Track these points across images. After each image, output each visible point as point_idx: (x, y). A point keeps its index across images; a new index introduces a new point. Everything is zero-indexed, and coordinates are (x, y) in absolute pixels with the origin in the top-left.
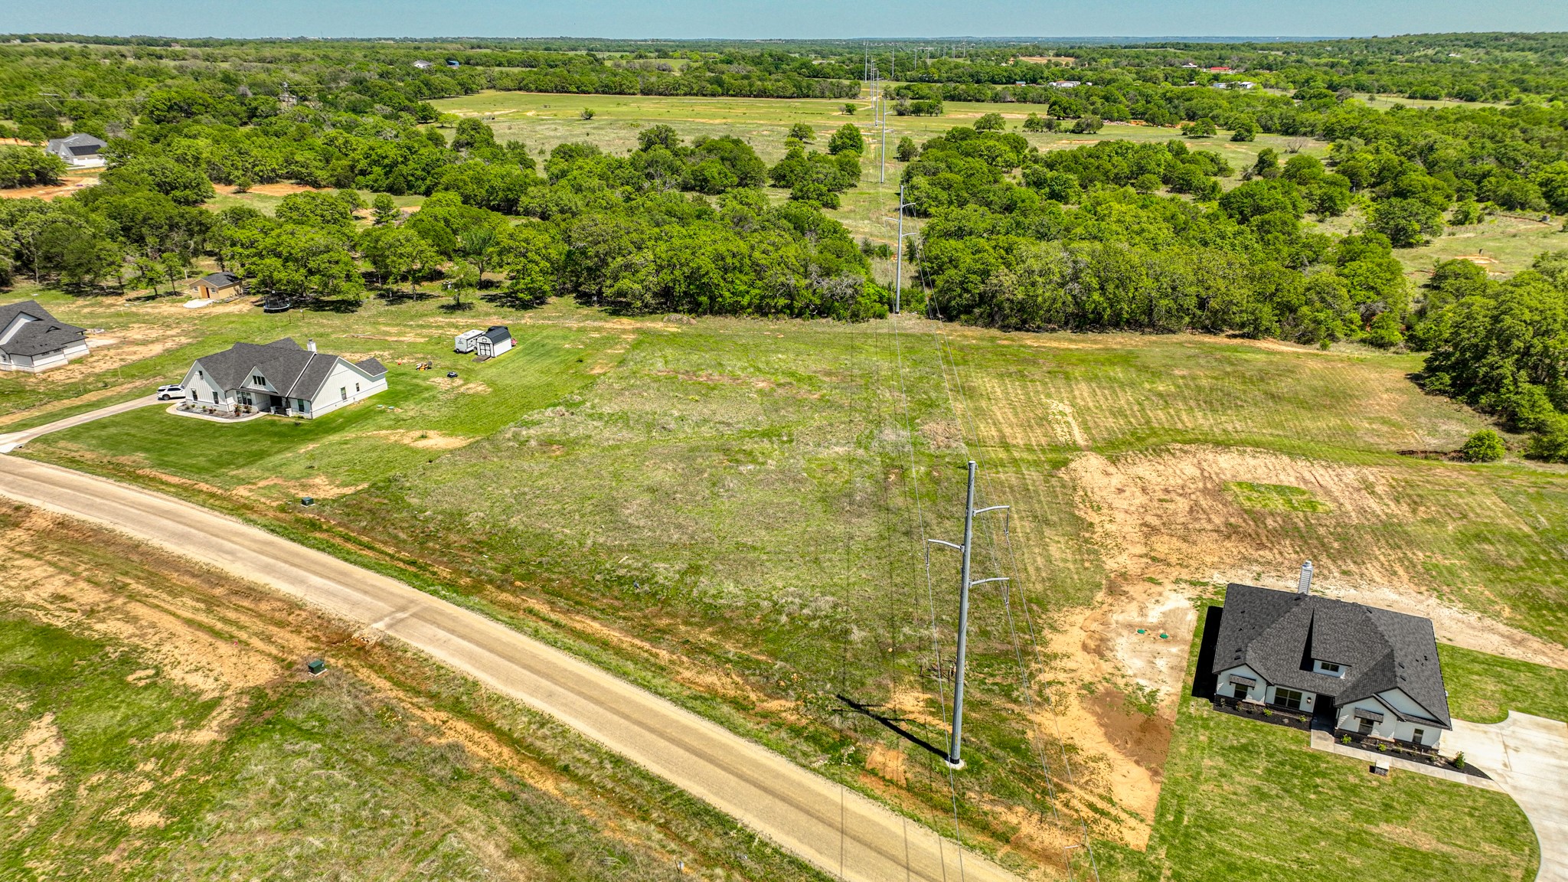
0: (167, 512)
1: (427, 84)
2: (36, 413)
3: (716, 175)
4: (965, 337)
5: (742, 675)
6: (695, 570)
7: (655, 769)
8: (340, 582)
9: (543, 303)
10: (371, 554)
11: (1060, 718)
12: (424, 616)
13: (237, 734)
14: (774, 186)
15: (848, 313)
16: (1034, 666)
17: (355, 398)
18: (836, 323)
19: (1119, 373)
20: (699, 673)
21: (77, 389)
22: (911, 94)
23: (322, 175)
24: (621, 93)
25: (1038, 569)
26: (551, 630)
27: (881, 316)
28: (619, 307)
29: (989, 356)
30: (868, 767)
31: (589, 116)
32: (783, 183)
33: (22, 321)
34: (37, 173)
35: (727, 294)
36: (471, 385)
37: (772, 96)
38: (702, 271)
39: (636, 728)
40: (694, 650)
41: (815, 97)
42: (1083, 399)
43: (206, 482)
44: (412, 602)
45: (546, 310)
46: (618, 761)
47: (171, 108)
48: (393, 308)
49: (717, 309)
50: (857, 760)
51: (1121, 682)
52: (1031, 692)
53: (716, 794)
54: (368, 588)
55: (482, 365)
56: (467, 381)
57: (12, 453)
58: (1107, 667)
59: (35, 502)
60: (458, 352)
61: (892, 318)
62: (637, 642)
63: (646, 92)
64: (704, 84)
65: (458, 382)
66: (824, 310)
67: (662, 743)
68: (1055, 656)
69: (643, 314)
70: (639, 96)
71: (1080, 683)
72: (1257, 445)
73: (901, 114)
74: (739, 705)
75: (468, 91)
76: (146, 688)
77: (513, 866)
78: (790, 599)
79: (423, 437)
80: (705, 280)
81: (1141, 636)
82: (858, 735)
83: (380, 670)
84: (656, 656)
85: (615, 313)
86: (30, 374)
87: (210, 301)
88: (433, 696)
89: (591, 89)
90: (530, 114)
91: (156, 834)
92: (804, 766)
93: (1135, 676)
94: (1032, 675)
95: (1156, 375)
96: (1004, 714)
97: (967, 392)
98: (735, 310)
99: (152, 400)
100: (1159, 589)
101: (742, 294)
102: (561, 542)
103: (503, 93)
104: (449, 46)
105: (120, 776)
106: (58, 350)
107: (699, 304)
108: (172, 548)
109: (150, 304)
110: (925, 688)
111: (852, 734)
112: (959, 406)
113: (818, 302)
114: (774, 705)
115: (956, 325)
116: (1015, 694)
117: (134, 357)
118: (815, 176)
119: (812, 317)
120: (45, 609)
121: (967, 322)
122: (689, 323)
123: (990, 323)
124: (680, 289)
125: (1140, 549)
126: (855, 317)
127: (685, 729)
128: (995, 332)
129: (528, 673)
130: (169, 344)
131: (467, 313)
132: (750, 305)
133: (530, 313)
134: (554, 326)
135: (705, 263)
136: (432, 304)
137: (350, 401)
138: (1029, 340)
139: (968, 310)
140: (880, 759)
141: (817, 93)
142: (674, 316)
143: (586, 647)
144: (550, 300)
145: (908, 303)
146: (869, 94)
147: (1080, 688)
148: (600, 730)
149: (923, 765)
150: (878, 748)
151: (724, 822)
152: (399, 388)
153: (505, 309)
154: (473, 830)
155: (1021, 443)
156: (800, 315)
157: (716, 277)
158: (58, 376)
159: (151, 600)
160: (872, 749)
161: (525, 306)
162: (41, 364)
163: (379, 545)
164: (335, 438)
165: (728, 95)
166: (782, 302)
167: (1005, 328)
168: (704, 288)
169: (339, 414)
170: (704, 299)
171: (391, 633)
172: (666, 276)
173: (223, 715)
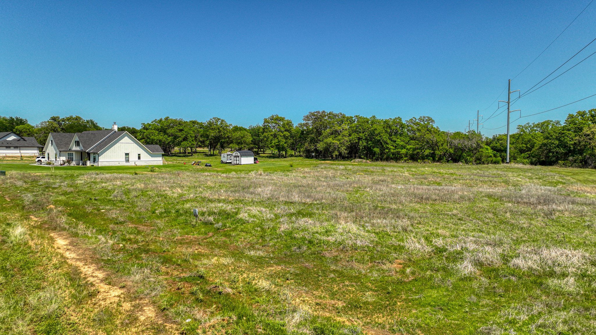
15: (473, 159)
17: (135, 162)
18: (465, 166)
27: (498, 163)
35: (392, 148)
36: (215, 169)
38: (377, 132)
49: (385, 157)
60: (222, 162)
66: (456, 157)
69: (340, 160)
80: (378, 138)
98: (397, 158)
101: (402, 148)
106: (16, 147)
107: (374, 154)
113: (452, 151)
119: (448, 161)
121: (565, 165)
122: (366, 163)
124: (363, 144)
132: (406, 154)
137: (131, 163)
139: (565, 157)
142: (358, 161)
152: (171, 166)
156: (440, 160)
157: (385, 137)
166: (427, 152)
168: (378, 143)
169: (117, 167)
170: (377, 150)
172: (354, 137)
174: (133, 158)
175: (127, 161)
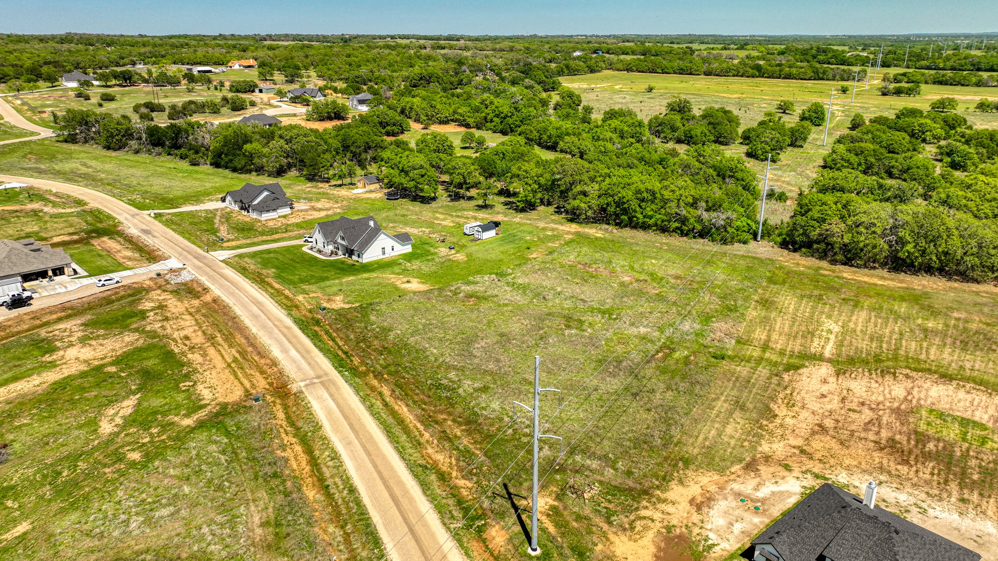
0: (259, 303)
1: (567, 67)
2: (248, 241)
3: (699, 134)
4: (798, 264)
5: (458, 460)
6: (485, 389)
7: (366, 500)
8: (303, 357)
9: (534, 209)
10: (331, 343)
11: (632, 543)
12: (327, 384)
13: (201, 425)
14: (741, 143)
15: (719, 238)
16: (644, 503)
17: (389, 254)
18: (710, 243)
19: (903, 308)
20: (437, 452)
21: (273, 231)
22: (906, 80)
23: (471, 121)
24: (691, 74)
25: (706, 439)
26: (381, 406)
27: (745, 243)
28: (574, 216)
29: (806, 281)
30: (484, 536)
31: (650, 90)
32: (747, 141)
33: (266, 193)
34: (335, 113)
35: (640, 216)
36: (458, 255)
37: (795, 79)
38: (625, 200)
39: (375, 475)
40: (445, 437)
41: (828, 80)
42: (856, 324)
43: (289, 289)
44: (326, 374)
45: (533, 214)
46: (352, 490)
47: (421, 79)
48: (451, 204)
49: (633, 224)
50: (480, 530)
51: (696, 530)
52: (626, 520)
53: (385, 525)
54: (313, 362)
55: (474, 243)
56: (458, 252)
57: (222, 261)
58: (696, 518)
59: (212, 287)
60: (465, 234)
61: (752, 244)
62: (419, 425)
63: (708, 74)
64: (748, 69)
65: (453, 251)
66: (703, 234)
67: (381, 487)
68: (665, 501)
69: (587, 223)
70: (702, 76)
71: (666, 523)
72: (981, 383)
73: (884, 94)
74: (443, 477)
75: (592, 71)
76: (184, 391)
77: (259, 531)
78: (524, 420)
79: (408, 282)
80: (626, 206)
81: (740, 504)
82: (491, 515)
83: (286, 408)
84: (422, 435)
85: (571, 220)
86: (260, 221)
87: (364, 190)
88: (298, 429)
89: (671, 71)
90: (617, 87)
91: (133, 464)
92: (445, 524)
93: (711, 530)
94: (637, 509)
95: (934, 312)
96: (594, 529)
97: (766, 303)
98: (645, 227)
99: (300, 242)
100: (786, 473)
101: (651, 217)
102: (427, 357)
103: (616, 72)
104: (609, 41)
105: (141, 432)
106: (274, 210)
107: (622, 221)
108: (247, 321)
109: (338, 189)
110: (558, 498)
111: (489, 513)
112: (753, 313)
113: (700, 228)
114: (461, 482)
115: (797, 255)
116: (613, 519)
117: (310, 218)
118: (763, 139)
119: (694, 237)
120: (177, 342)
121: (805, 254)
122: (612, 232)
123: (823, 256)
124: (611, 209)
125: (799, 442)
126: (724, 241)
127: (400, 483)
128: (824, 264)
129: (348, 427)
130: (330, 212)
131: (489, 211)
132: (656, 225)
133: (522, 215)
134: (530, 224)
135: (628, 194)
136: (473, 203)
137: (387, 255)
138: (847, 273)
139: (807, 245)
140: (494, 533)
141: (830, 77)
142: (605, 226)
143: (390, 420)
144: (539, 208)
145: (769, 235)
146: (873, 78)
147: (663, 527)
148: (357, 470)
149: (514, 545)
150: (497, 527)
151: (377, 542)
152: (419, 251)
153: (511, 211)
154: (257, 506)
155: (779, 346)
156: (686, 235)
157: (634, 204)
158: (271, 224)
159: (220, 348)
160: (494, 526)
161: (523, 210)
162: (265, 216)
163: (338, 340)
164: (366, 275)
165: (763, 77)
166: (676, 225)
167: (834, 262)
168: (625, 211)
169: (377, 262)
170: (625, 218)
171: (303, 389)
172: (603, 201)
173: (202, 414)
174: (388, 250)
175: (384, 253)
